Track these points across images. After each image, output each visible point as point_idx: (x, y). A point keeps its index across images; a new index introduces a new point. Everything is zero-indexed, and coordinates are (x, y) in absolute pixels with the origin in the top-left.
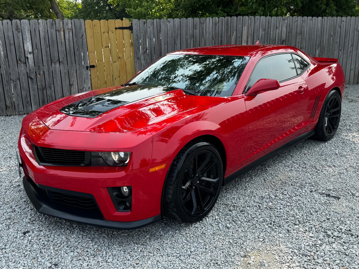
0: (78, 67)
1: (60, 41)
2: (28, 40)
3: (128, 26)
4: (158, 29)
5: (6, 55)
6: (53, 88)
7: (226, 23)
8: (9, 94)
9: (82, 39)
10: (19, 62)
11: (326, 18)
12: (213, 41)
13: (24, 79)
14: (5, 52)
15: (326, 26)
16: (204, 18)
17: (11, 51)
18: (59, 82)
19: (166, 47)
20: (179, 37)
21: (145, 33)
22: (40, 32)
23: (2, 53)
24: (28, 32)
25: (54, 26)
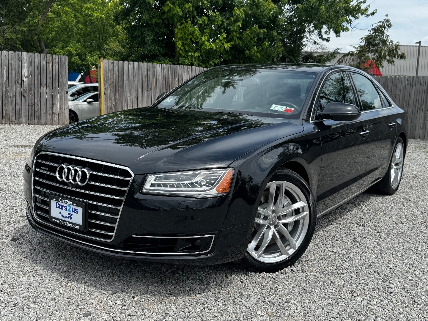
1: (49, 71)
2: (25, 68)
4: (122, 68)
5: (7, 77)
6: (40, 106)
7: (171, 69)
8: (6, 107)
9: (65, 71)
10: (17, 83)
12: (162, 81)
13: (19, 96)
14: (8, 75)
16: (156, 64)
17: (11, 75)
18: (45, 102)
19: (127, 82)
20: (137, 75)
21: (112, 70)
22: (35, 62)
23: (5, 75)
24: (26, 61)
25: (46, 59)
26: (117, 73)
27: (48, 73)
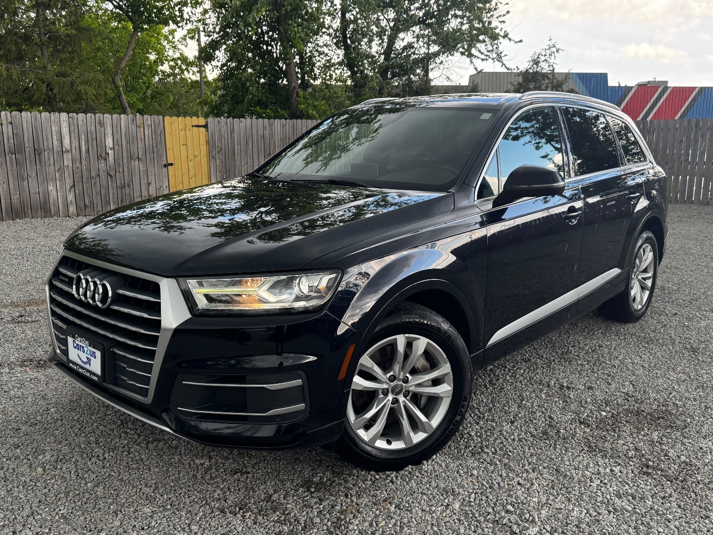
0: (156, 164)
1: (140, 137)
2: (109, 136)
3: (204, 124)
4: (232, 129)
5: (87, 150)
6: (131, 186)
7: (292, 125)
8: (89, 192)
9: (161, 136)
10: (100, 158)
12: (282, 143)
13: (103, 176)
14: (87, 147)
16: (273, 120)
17: (92, 147)
18: (138, 181)
19: (239, 146)
20: (251, 137)
22: (122, 127)
24: (110, 127)
25: (135, 122)
26: (226, 135)
27: (139, 141)
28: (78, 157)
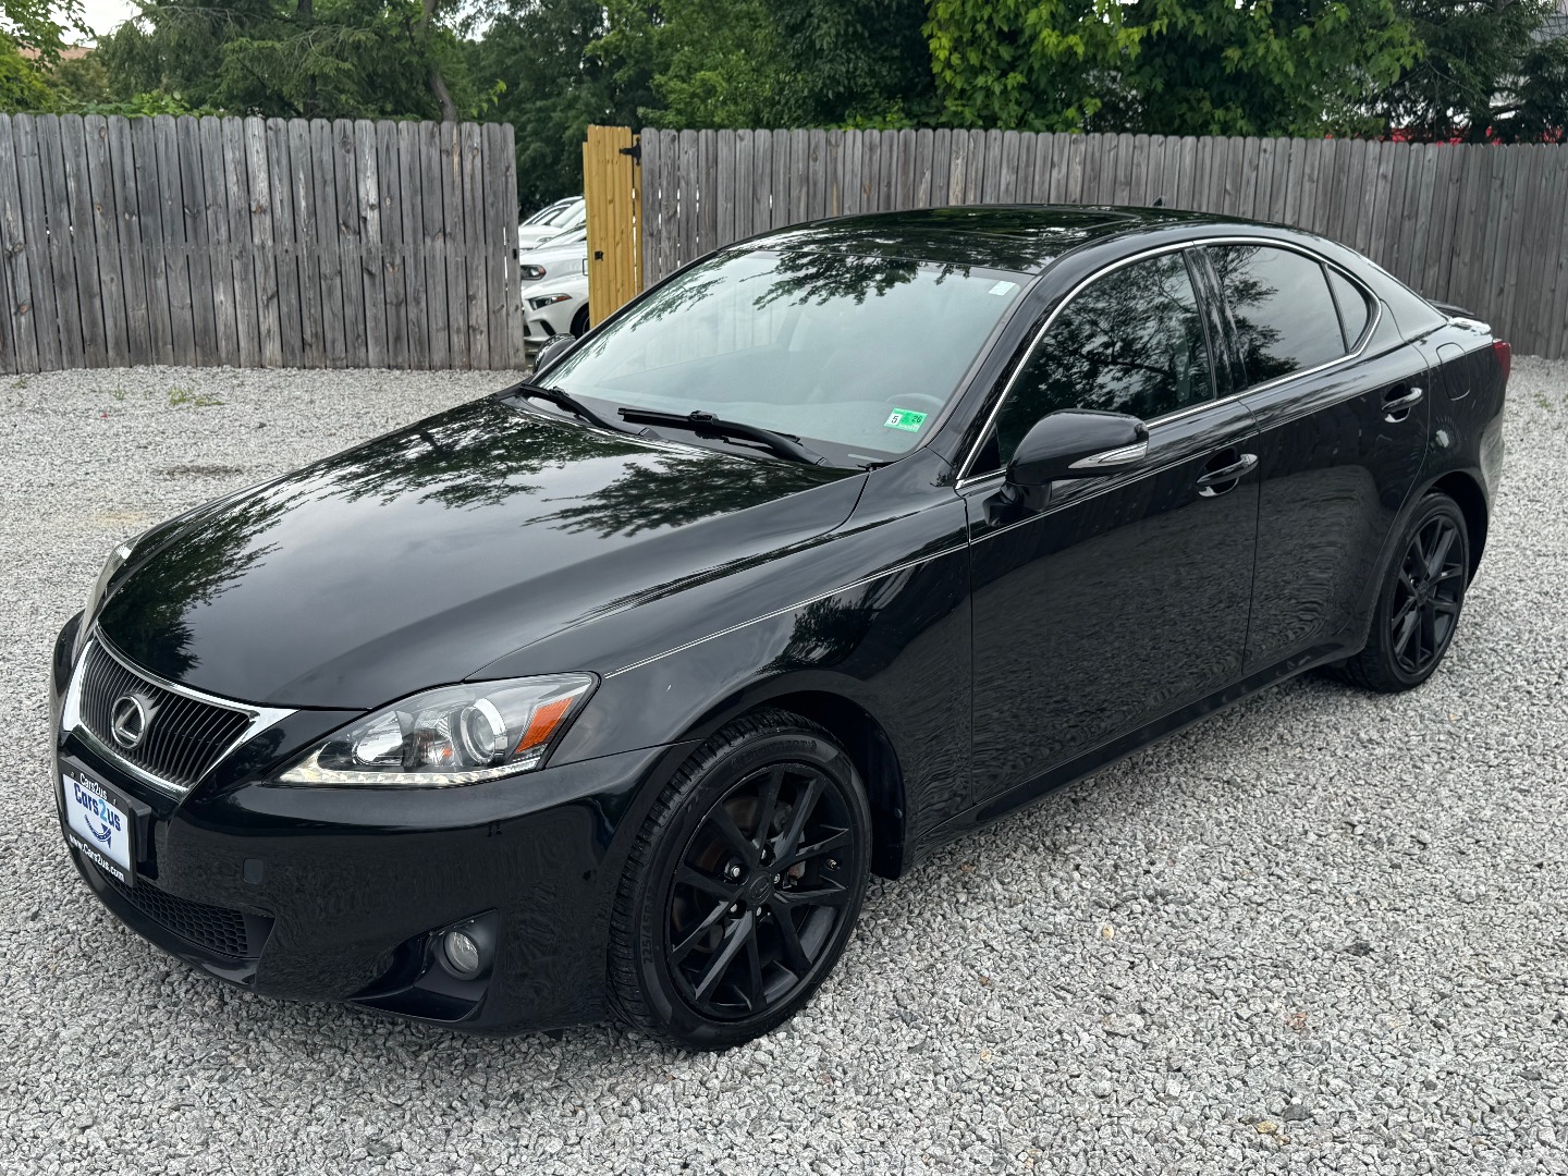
0: (491, 249)
1: (450, 180)
2: (369, 174)
3: (629, 146)
4: (710, 157)
5: (311, 208)
6: (424, 304)
7: (902, 148)
8: (313, 312)
9: (507, 177)
10: (343, 228)
11: (1208, 139)
12: (865, 196)
13: (352, 273)
14: (311, 201)
15: (1208, 162)
16: (840, 132)
17: (324, 200)
18: (441, 289)
19: (730, 205)
20: (767, 181)
21: (673, 165)
22: (402, 153)
23: (303, 204)
24: (370, 152)
25: (437, 140)
26: (693, 176)
27: (447, 189)
28: (289, 225)
